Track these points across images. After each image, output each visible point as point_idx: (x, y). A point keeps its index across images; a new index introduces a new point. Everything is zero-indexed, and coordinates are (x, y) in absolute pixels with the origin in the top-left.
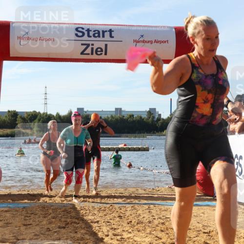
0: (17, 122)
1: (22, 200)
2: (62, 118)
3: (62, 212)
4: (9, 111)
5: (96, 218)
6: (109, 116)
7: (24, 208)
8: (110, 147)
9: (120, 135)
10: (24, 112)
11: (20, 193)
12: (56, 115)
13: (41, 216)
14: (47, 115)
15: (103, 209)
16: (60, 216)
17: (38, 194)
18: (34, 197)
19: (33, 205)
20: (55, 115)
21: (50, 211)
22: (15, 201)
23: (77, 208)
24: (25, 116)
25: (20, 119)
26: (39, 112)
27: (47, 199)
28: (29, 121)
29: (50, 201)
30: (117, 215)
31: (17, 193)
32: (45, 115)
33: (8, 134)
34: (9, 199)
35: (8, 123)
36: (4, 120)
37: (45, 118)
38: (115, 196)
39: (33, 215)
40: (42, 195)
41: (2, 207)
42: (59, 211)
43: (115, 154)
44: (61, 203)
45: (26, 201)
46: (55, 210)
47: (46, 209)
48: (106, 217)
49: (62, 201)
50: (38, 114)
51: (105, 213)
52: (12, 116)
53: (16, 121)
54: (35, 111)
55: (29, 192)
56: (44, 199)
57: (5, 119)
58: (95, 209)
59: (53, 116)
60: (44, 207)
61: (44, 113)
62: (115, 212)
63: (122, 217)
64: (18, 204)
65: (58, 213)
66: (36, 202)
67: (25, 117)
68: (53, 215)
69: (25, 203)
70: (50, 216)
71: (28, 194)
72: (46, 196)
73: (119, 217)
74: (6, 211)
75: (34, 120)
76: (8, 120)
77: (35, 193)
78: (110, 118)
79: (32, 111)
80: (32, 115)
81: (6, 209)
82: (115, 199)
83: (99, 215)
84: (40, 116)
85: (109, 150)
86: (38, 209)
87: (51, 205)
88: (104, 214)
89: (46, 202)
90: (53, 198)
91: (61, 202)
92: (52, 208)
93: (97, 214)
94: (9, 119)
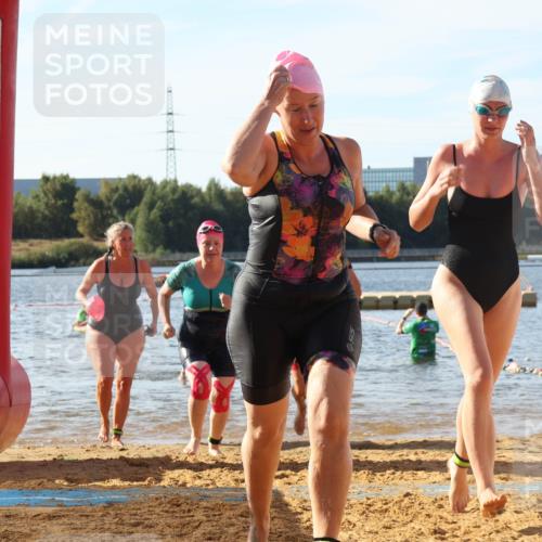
0: (74, 216)
1: (103, 480)
2: (229, 197)
3: (236, 517)
4: (46, 179)
5: (355, 536)
6: (394, 187)
7: (110, 504)
8: (397, 295)
9: (433, 251)
10: (98, 180)
11: (94, 455)
12: (209, 189)
13: (168, 531)
14: (175, 188)
15: (378, 505)
16: (232, 530)
17: (156, 459)
18: (141, 470)
19: (139, 497)
20: (204, 189)
21: (199, 515)
22: (77, 481)
23: (287, 505)
24: (102, 192)
25: (86, 205)
26: (150, 180)
27: (186, 476)
28: (115, 212)
29: (198, 482)
30: (427, 526)
31: (85, 456)
32: (168, 189)
33: (43, 255)
34: (58, 478)
35: (45, 218)
36: (31, 208)
37: (170, 197)
38: (419, 462)
39: (140, 528)
40: (167, 463)
41: (36, 505)
42: (228, 513)
43: (416, 318)
44: (235, 489)
45: (116, 482)
46: (214, 511)
47: (185, 507)
48: (391, 532)
49: (236, 480)
50: (146, 186)
51: (386, 521)
52: (58, 195)
53: (72, 210)
54: (134, 177)
55: (124, 454)
56: (176, 473)
57: (35, 206)
58: (351, 506)
59: (199, 191)
60: (178, 503)
61: (165, 183)
62: (421, 518)
63: (444, 533)
64: (90, 491)
65: (224, 520)
66: (148, 486)
67: (103, 198)
68: (207, 528)
69: (114, 487)
70: (198, 533)
71: (122, 458)
72: (182, 465)
73: (435, 532)
74: (50, 517)
75: (132, 206)
76: (42, 207)
77: (146, 454)
78: (397, 196)
79: (124, 176)
80: (126, 189)
81: (50, 510)
82: (420, 473)
83: (367, 529)
84: (154, 193)
85: (395, 304)
86: (157, 510)
87: (201, 495)
88: (381, 524)
89: (184, 484)
90: (208, 471)
91: (233, 484)
92: (204, 504)
93: (359, 524)
94: (47, 204)
